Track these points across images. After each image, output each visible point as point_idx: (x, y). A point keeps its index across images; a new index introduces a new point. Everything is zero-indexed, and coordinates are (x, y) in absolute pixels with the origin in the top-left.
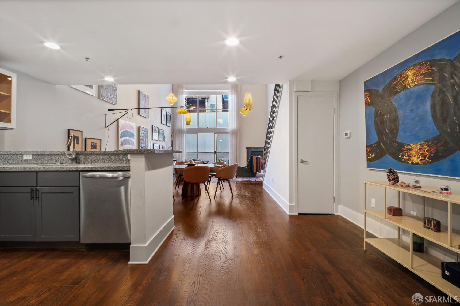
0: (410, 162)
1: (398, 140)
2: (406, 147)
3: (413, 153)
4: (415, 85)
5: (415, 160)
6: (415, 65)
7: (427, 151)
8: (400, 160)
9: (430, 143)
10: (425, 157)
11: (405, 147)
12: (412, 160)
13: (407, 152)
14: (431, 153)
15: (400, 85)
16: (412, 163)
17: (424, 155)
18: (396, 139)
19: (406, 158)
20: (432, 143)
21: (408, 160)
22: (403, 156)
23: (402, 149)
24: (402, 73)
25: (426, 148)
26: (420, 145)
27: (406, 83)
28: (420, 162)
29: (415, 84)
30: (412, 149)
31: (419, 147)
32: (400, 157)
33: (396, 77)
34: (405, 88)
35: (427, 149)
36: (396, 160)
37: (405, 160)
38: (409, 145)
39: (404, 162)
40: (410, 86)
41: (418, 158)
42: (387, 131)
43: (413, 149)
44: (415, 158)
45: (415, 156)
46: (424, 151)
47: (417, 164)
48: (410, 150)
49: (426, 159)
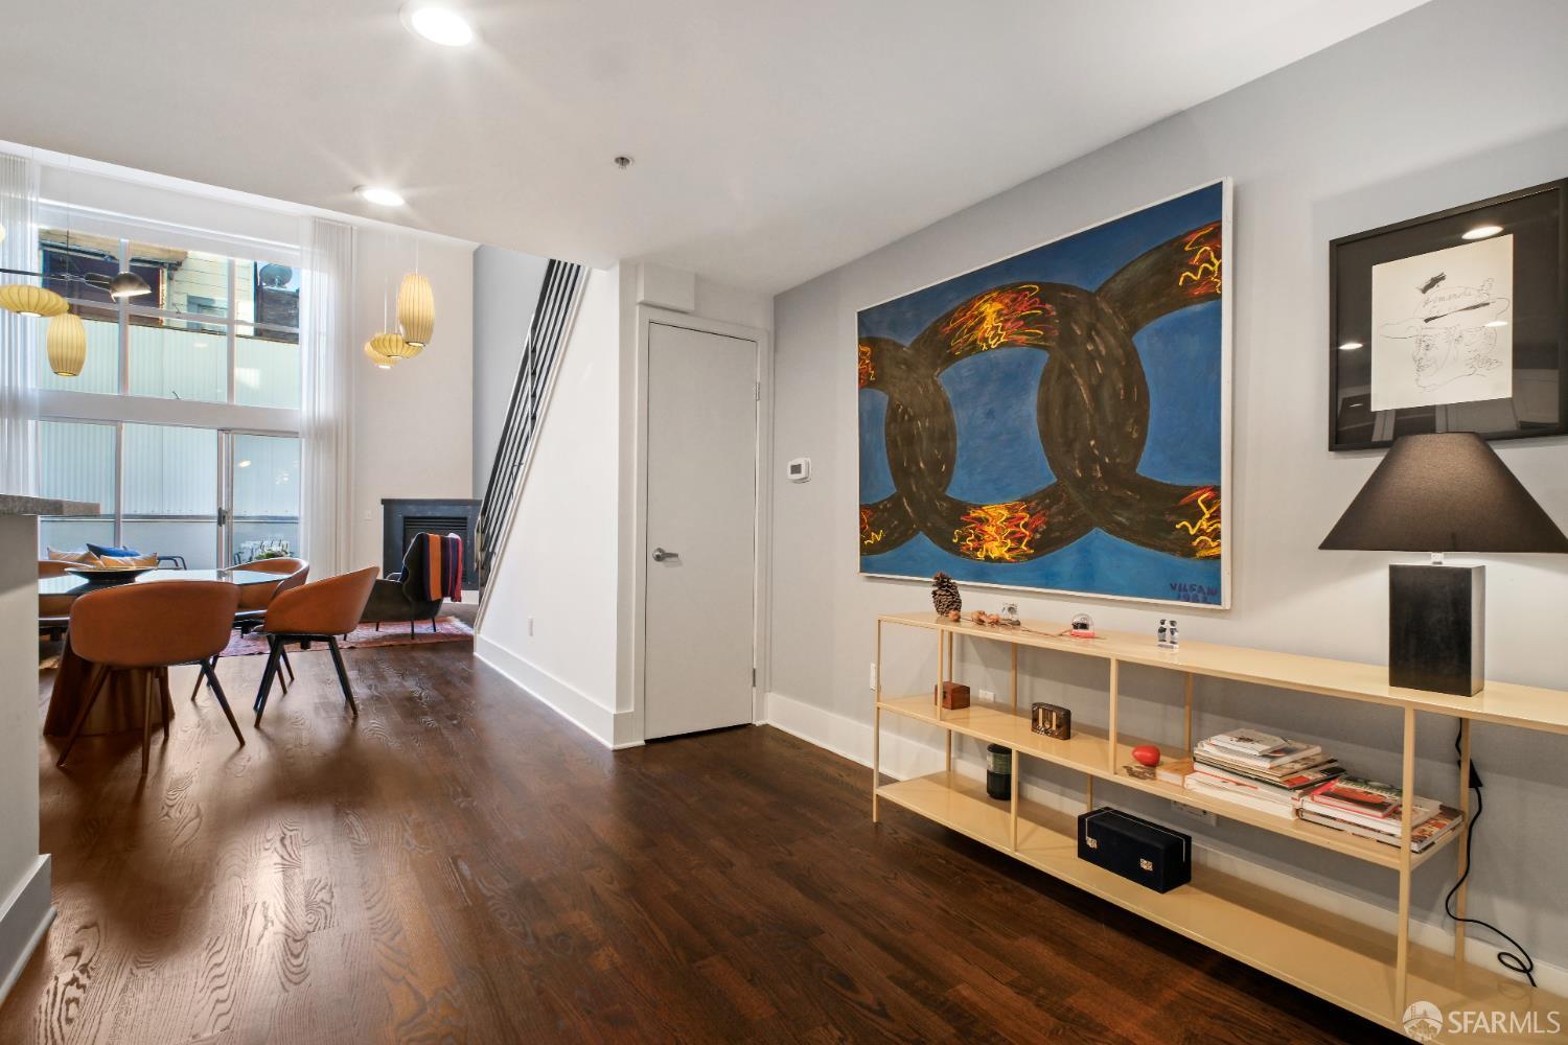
0: (980, 555)
1: (953, 492)
2: (973, 515)
3: (990, 529)
4: (1001, 345)
5: (996, 549)
6: (1002, 290)
7: (1025, 526)
8: (955, 550)
9: (1033, 504)
10: (1020, 540)
11: (969, 514)
12: (987, 551)
13: (974, 529)
14: (1035, 531)
15: (960, 337)
16: (988, 558)
17: (1017, 535)
18: (945, 489)
19: (970, 543)
20: (1038, 504)
21: (976, 549)
22: (963, 538)
23: (962, 518)
24: (968, 305)
25: (1023, 518)
26: (1009, 509)
27: (979, 334)
28: (1007, 556)
29: (1002, 340)
30: (987, 520)
31: (1006, 514)
32: (955, 541)
33: (952, 312)
34: (973, 348)
35: (1026, 520)
36: (946, 549)
37: (968, 549)
38: (980, 507)
39: (965, 555)
40: (989, 346)
41: (1004, 544)
42: (922, 465)
43: (990, 519)
44: (996, 544)
45: (995, 540)
46: (1017, 526)
47: (1000, 560)
48: (981, 521)
49: (1023, 547)
